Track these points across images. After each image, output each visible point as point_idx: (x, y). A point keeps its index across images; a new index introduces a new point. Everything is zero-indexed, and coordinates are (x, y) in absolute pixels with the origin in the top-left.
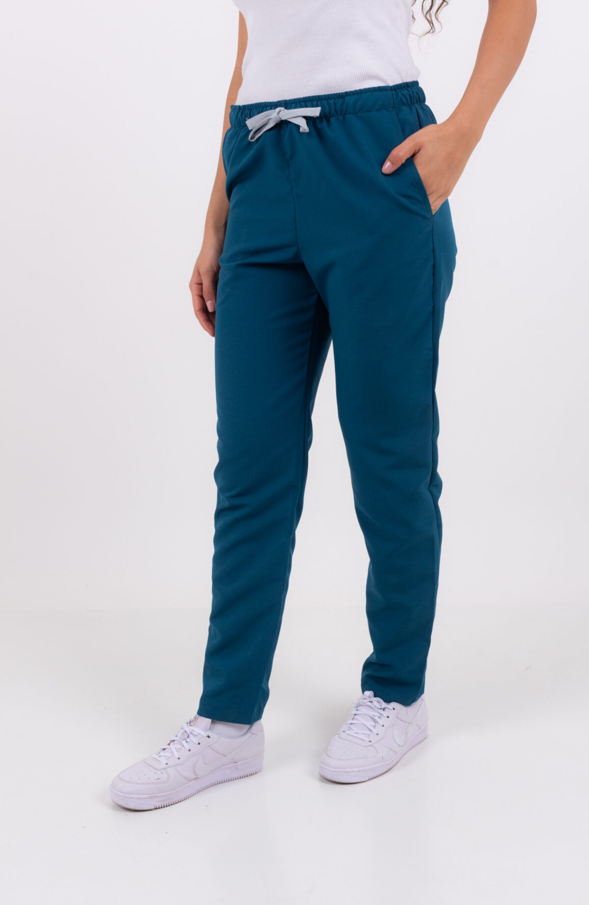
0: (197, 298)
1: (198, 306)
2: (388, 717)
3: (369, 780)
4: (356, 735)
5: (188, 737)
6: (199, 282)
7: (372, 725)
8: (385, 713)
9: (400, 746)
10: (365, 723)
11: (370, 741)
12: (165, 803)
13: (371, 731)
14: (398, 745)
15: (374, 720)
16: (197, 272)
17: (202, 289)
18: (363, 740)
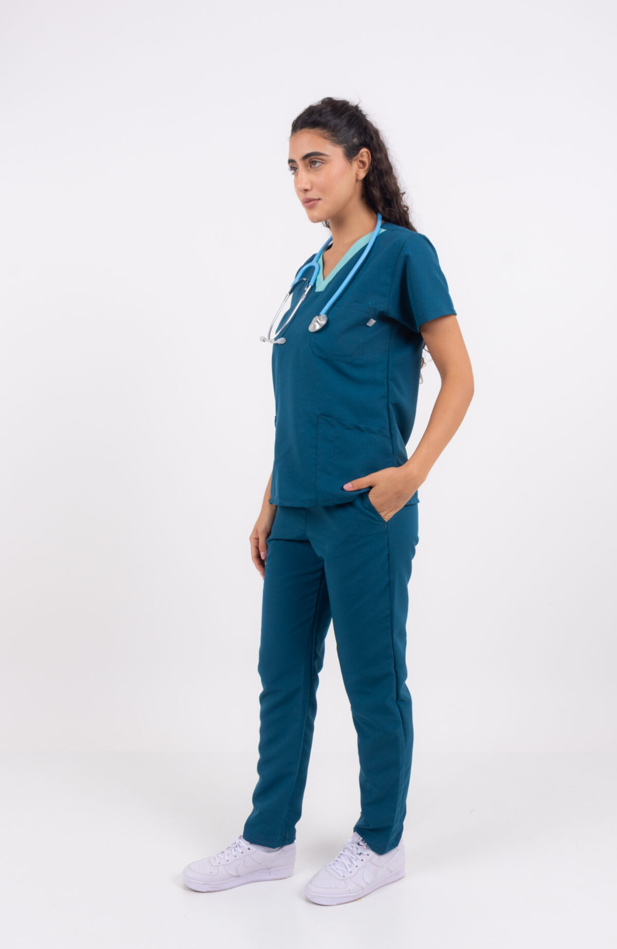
0: (254, 548)
1: (255, 554)
2: (362, 860)
3: (337, 905)
4: (335, 870)
5: (237, 847)
6: (257, 537)
7: (348, 865)
8: (360, 857)
9: (368, 884)
10: (344, 861)
11: (344, 877)
12: (214, 889)
13: (346, 868)
14: (366, 883)
15: (351, 861)
16: (256, 530)
17: (258, 543)
18: (339, 875)
